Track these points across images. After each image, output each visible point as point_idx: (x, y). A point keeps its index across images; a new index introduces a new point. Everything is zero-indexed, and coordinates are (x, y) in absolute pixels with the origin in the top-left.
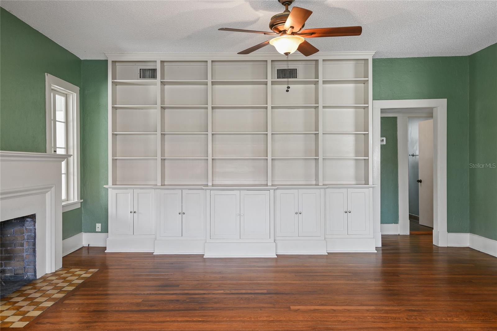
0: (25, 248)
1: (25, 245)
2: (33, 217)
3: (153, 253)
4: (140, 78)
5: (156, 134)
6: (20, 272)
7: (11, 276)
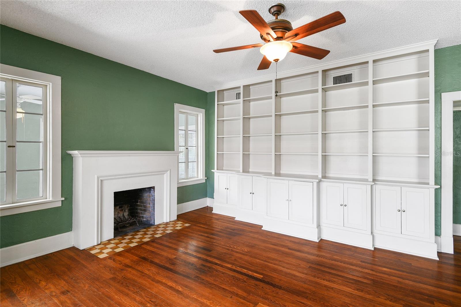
0: (151, 206)
1: (151, 204)
2: (153, 188)
3: (235, 218)
4: (237, 99)
5: (240, 137)
6: (149, 219)
7: (145, 221)
